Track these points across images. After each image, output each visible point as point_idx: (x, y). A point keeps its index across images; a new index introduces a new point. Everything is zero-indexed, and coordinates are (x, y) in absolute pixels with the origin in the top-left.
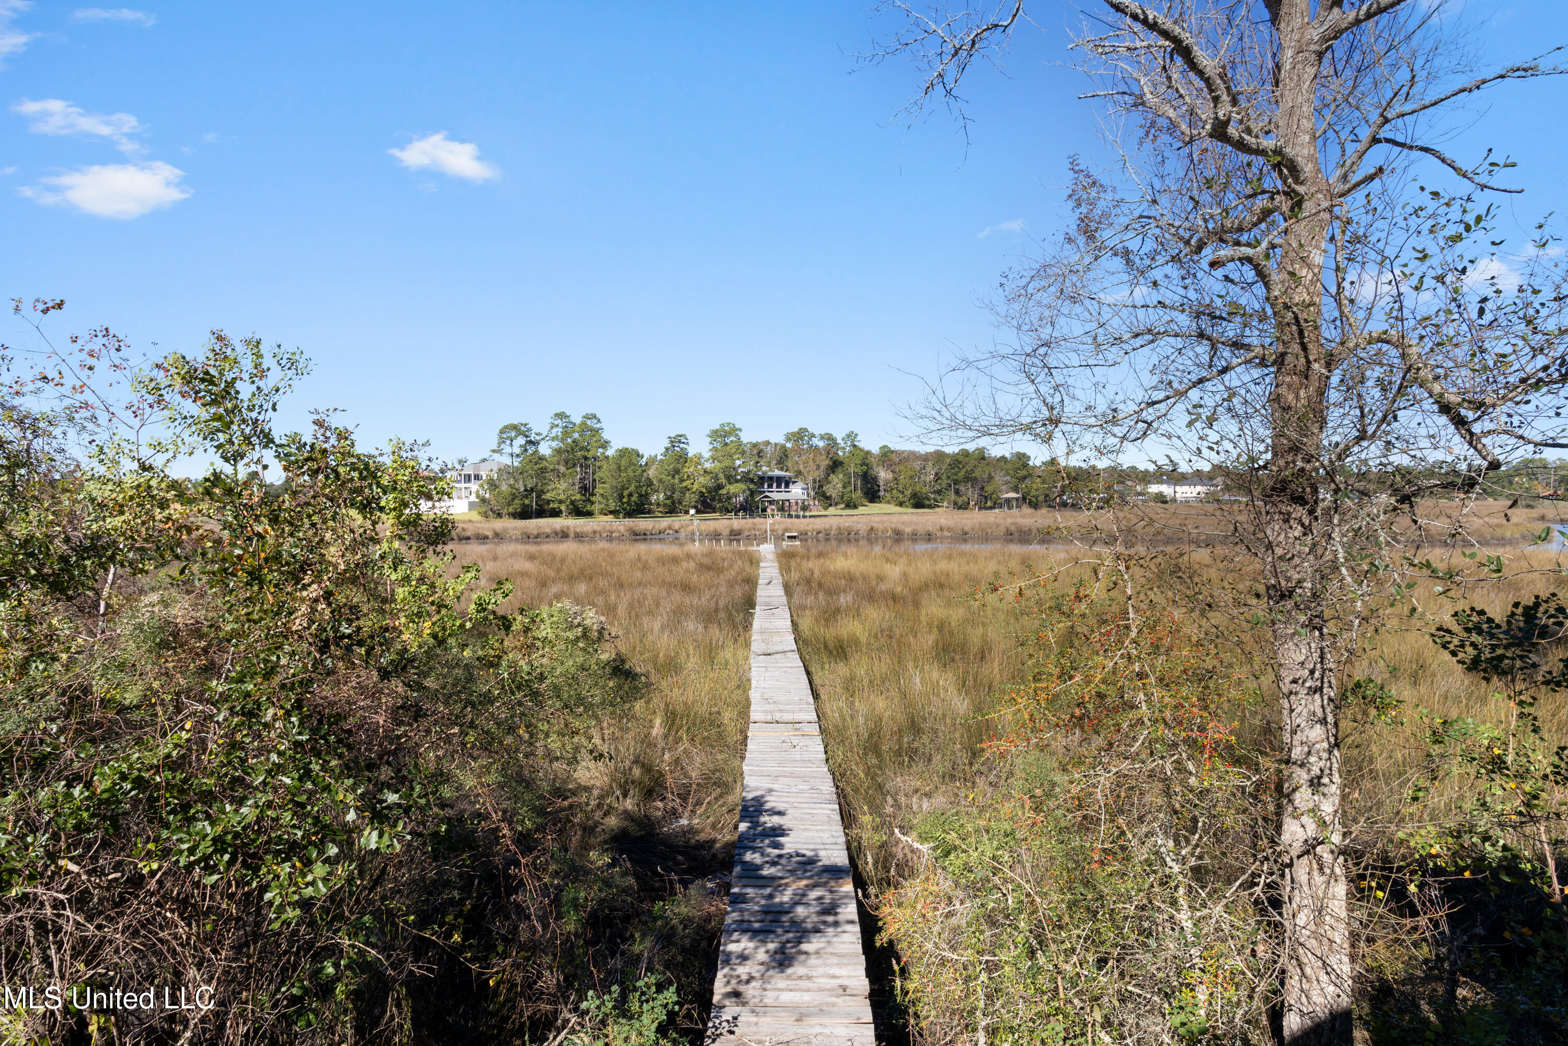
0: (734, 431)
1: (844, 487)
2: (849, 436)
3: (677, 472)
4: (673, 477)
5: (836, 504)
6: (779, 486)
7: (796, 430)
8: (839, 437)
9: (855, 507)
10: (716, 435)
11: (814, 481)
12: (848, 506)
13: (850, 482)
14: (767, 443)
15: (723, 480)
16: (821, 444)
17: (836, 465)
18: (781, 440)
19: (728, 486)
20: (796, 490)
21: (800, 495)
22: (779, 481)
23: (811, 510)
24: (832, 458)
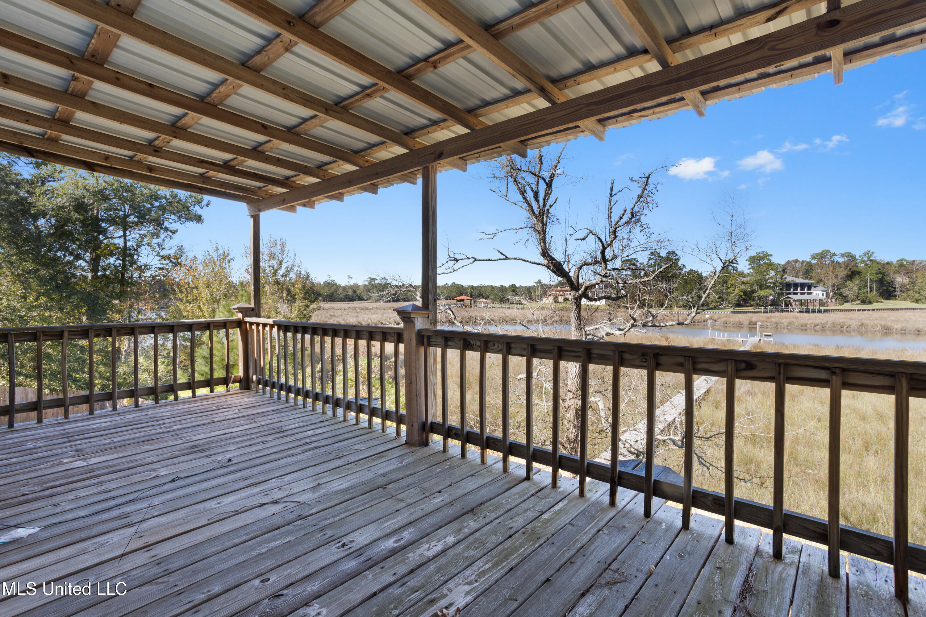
0: (766, 256)
1: (860, 289)
2: (865, 254)
3: (726, 282)
4: (723, 286)
5: (852, 301)
6: (802, 289)
7: (819, 251)
8: (858, 253)
9: (870, 303)
10: (752, 260)
11: (834, 285)
12: (863, 302)
13: (866, 286)
14: (796, 261)
15: (756, 287)
16: (841, 260)
17: (853, 274)
18: (808, 258)
19: (760, 291)
20: (817, 292)
21: (820, 296)
22: (803, 286)
23: (828, 305)
24: (850, 269)
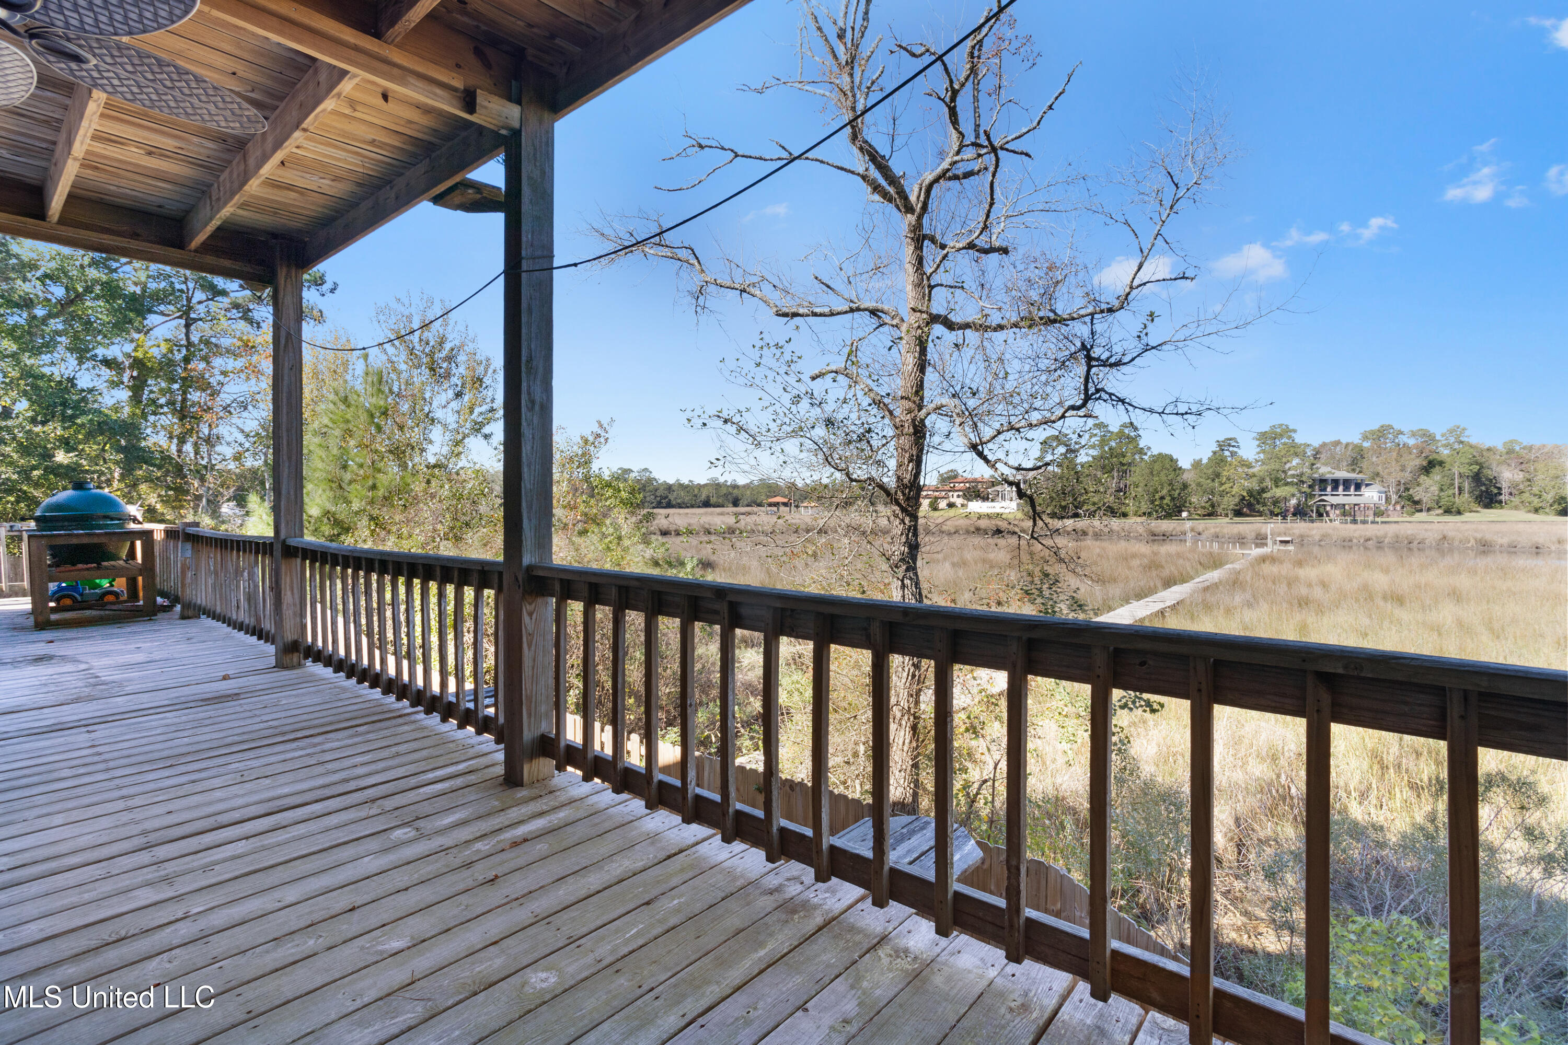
0: (1287, 431)
1: (1442, 490)
2: (1451, 431)
3: (1218, 475)
4: (1213, 480)
5: (1429, 510)
7: (1375, 426)
8: (1438, 431)
9: (1459, 513)
10: (1263, 438)
11: (1399, 483)
12: (1448, 511)
13: (1453, 484)
14: (1338, 443)
15: (1268, 483)
16: (1411, 442)
17: (1430, 466)
18: (1356, 439)
19: (1274, 489)
20: (1371, 494)
21: (1376, 499)
22: (1347, 483)
23: (1388, 516)
24: (1426, 457)
